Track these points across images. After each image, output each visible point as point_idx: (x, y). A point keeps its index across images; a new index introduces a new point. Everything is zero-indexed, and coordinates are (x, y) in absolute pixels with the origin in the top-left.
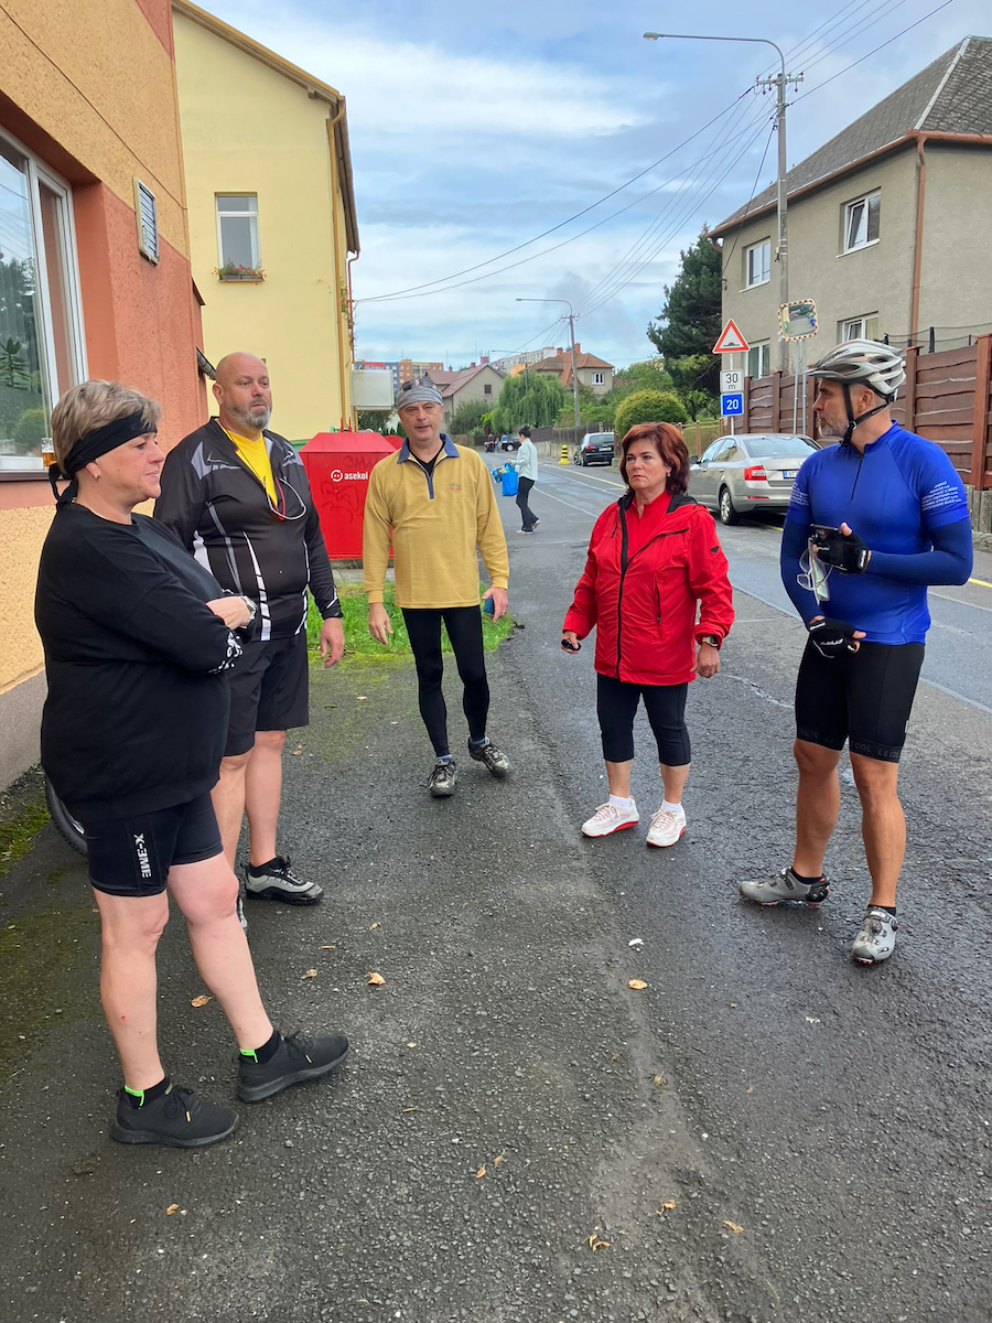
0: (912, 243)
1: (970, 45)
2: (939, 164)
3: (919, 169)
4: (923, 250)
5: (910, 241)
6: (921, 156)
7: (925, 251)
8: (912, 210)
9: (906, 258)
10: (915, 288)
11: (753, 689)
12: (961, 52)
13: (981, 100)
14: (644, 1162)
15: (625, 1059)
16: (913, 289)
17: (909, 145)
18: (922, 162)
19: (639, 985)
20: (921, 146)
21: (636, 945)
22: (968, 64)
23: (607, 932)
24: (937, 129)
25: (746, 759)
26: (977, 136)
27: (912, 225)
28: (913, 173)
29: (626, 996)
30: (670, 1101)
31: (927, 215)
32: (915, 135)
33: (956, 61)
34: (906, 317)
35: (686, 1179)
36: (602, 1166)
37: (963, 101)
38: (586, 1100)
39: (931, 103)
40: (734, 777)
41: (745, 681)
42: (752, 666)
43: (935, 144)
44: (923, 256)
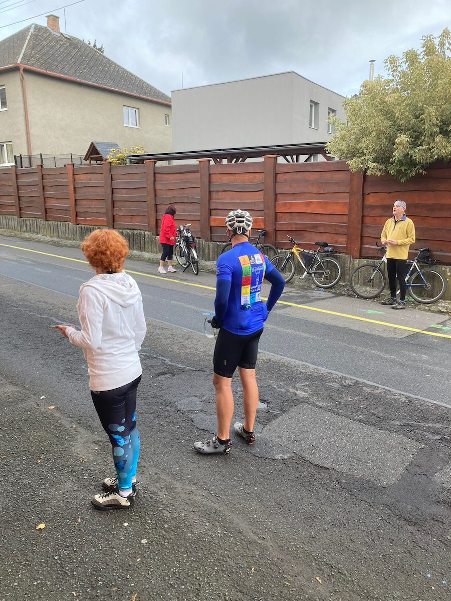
0: (23, 113)
1: (35, 28)
2: (30, 80)
3: (22, 81)
4: (29, 117)
5: (22, 112)
6: (22, 75)
7: (29, 118)
8: (21, 98)
9: (22, 118)
10: (28, 133)
11: (27, 312)
12: (32, 30)
13: (44, 55)
14: (83, 443)
15: (61, 425)
16: (27, 134)
17: (15, 69)
18: (23, 78)
19: (53, 407)
20: (21, 70)
21: (44, 398)
22: (35, 37)
23: (31, 398)
24: (27, 64)
25: (42, 337)
26: (45, 71)
27: (22, 106)
28: (19, 82)
29: (50, 411)
30: (81, 430)
31: (28, 101)
32: (18, 65)
33: (30, 34)
34: (25, 145)
35: (97, 443)
36: (73, 448)
37: (36, 54)
38: (57, 437)
39: (23, 51)
40: (41, 343)
41: (22, 309)
42: (20, 303)
43: (26, 71)
44: (29, 120)
